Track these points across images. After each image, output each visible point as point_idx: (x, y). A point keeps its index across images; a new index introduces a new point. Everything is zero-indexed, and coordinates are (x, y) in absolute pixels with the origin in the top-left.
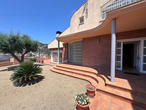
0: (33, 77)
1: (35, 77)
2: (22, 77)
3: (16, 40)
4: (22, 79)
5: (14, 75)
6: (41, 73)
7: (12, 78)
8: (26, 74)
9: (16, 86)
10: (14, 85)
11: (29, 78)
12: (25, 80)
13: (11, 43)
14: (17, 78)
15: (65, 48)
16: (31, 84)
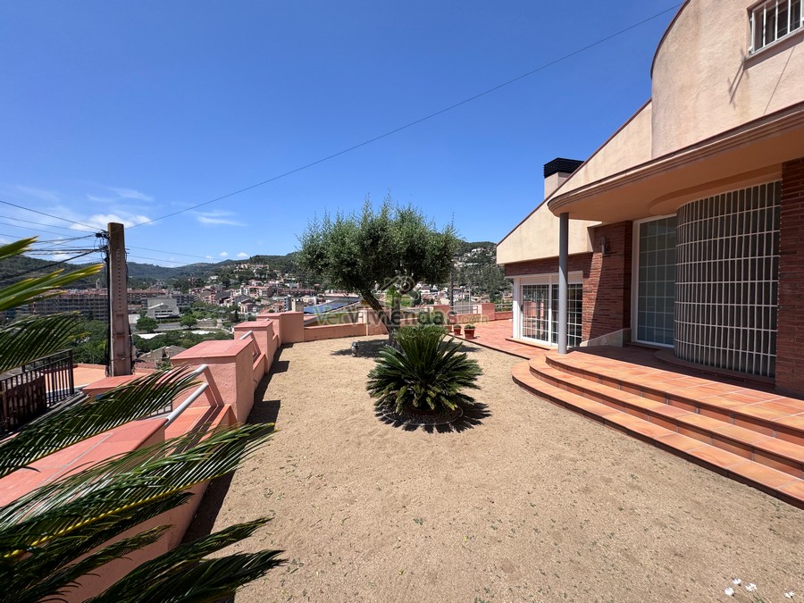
0: (443, 399)
1: (451, 398)
2: (403, 389)
3: (379, 238)
4: (404, 395)
5: (376, 374)
6: (475, 387)
7: (373, 384)
8: (417, 380)
9: (382, 420)
10: (377, 415)
11: (428, 400)
12: (415, 403)
13: (364, 249)
14: (389, 390)
15: (608, 253)
16: (435, 430)
